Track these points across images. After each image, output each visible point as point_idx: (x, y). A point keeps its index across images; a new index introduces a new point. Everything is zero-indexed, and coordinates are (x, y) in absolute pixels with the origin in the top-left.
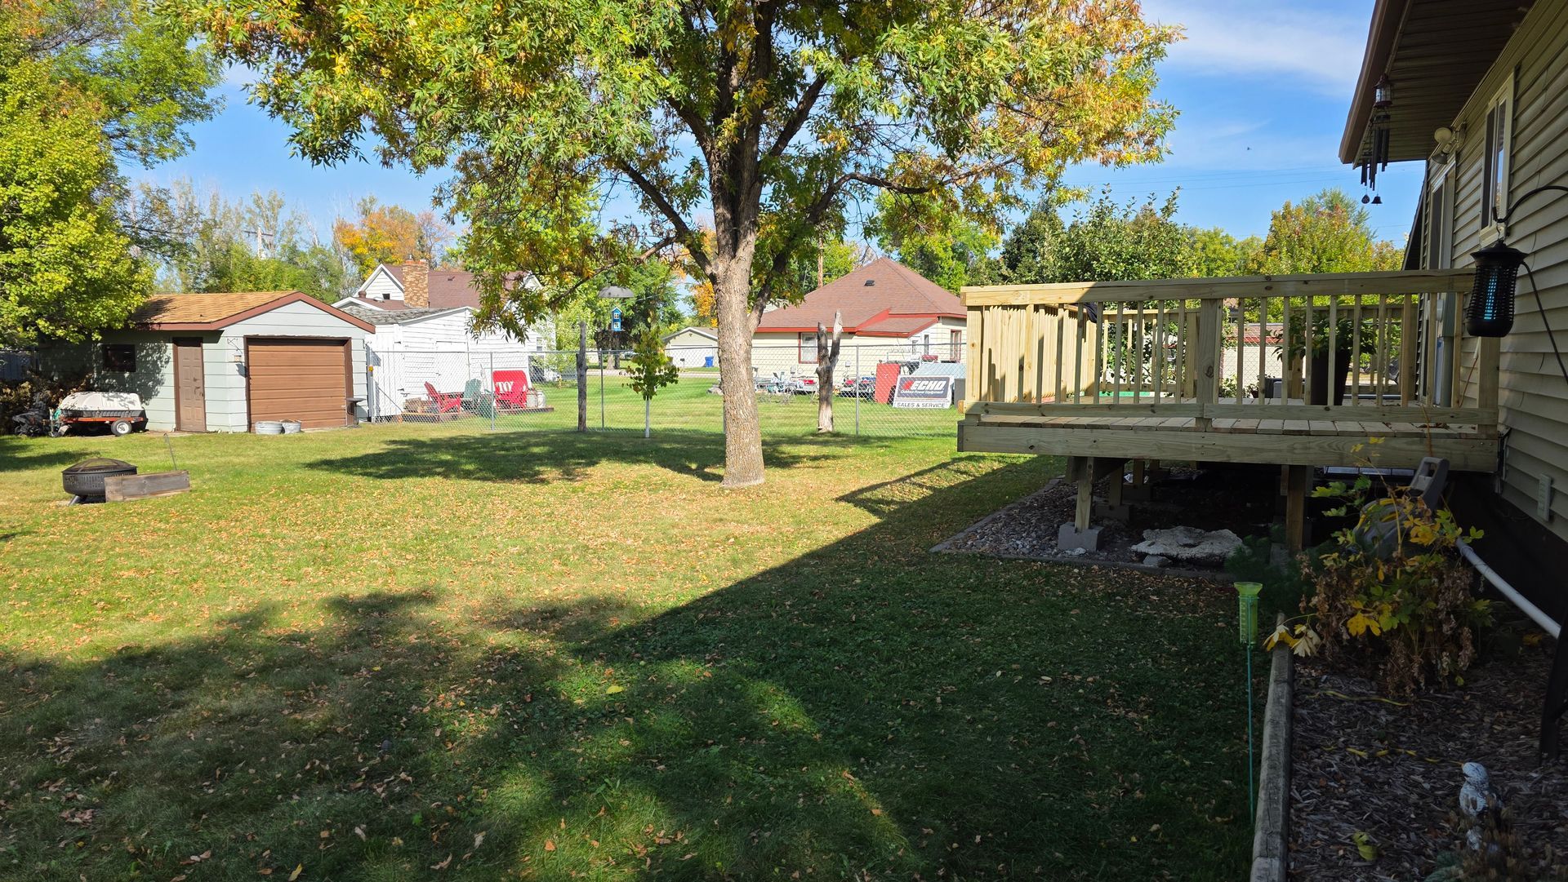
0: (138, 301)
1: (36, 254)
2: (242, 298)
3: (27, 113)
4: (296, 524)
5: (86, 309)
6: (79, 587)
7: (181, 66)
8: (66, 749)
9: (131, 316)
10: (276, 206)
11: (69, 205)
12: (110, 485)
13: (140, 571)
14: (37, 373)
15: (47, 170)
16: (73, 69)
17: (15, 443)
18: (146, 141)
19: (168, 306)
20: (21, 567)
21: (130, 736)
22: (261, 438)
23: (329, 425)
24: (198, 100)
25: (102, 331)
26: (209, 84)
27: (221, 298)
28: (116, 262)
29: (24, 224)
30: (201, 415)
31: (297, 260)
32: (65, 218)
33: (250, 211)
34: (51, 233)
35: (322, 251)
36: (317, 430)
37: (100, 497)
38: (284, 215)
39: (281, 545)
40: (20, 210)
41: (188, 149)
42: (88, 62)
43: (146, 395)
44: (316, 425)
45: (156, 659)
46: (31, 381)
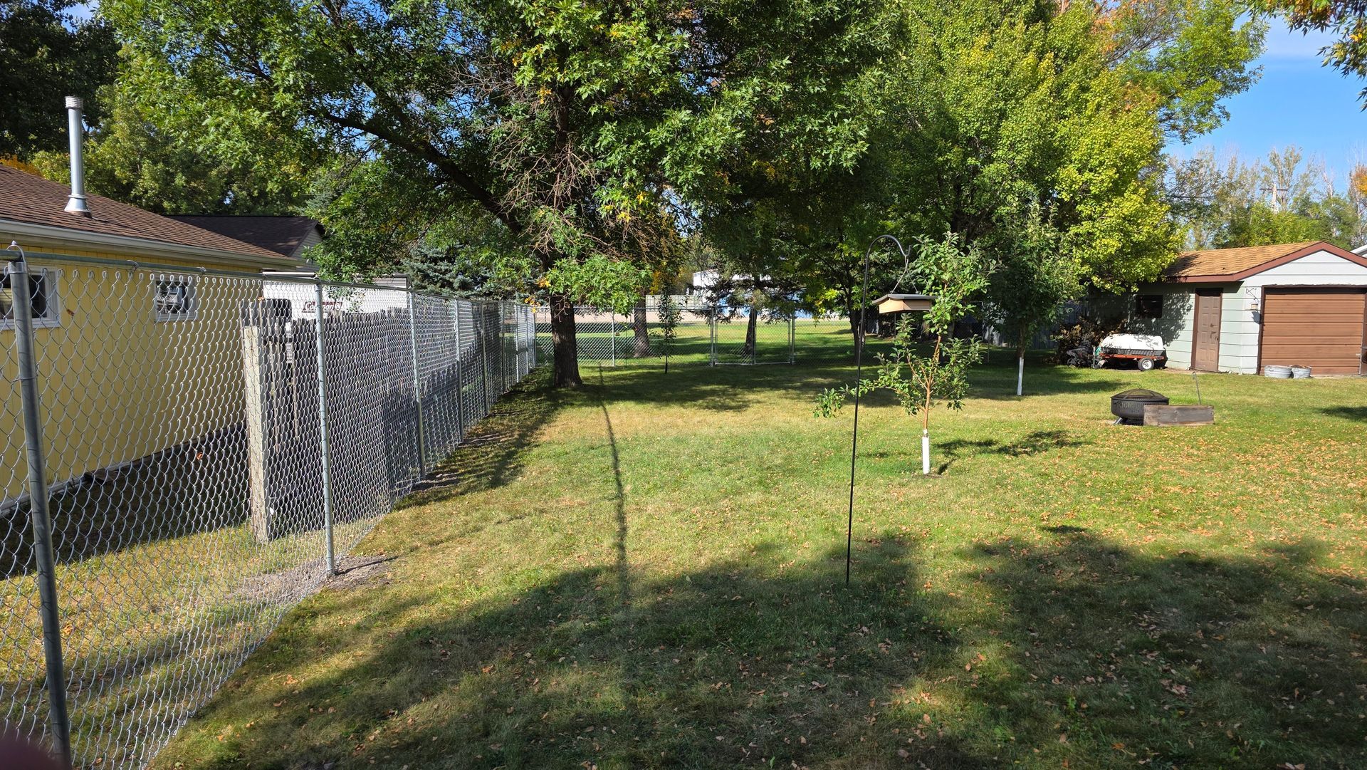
0: (1171, 258)
1: (1097, 225)
2: (1263, 251)
3: (1102, 113)
4: (1324, 468)
5: (1129, 266)
6: (1137, 493)
7: (1226, 48)
8: (1154, 627)
9: (1164, 271)
10: (1292, 161)
11: (1125, 183)
12: (1149, 412)
13: (1184, 488)
14: (1085, 318)
15: (1113, 157)
16: (1135, 71)
17: (1068, 372)
18: (1188, 120)
19: (1195, 261)
20: (1090, 469)
21: (1205, 632)
22: (1270, 381)
23: (1340, 373)
24: (1237, 74)
25: (1139, 284)
26: (1249, 58)
27: (1242, 252)
28: (1156, 227)
29: (1091, 202)
30: (1214, 358)
31: (1309, 211)
32: (1122, 195)
33: (1266, 170)
34: (1110, 207)
35: (1336, 201)
36: (1327, 377)
37: (1138, 421)
38: (1300, 170)
39: (1315, 487)
40: (1090, 191)
41: (1223, 121)
42: (1147, 62)
43: (1168, 338)
44: (1328, 372)
45: (1214, 570)
46: (1081, 325)
